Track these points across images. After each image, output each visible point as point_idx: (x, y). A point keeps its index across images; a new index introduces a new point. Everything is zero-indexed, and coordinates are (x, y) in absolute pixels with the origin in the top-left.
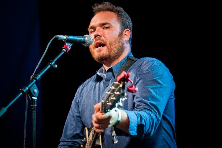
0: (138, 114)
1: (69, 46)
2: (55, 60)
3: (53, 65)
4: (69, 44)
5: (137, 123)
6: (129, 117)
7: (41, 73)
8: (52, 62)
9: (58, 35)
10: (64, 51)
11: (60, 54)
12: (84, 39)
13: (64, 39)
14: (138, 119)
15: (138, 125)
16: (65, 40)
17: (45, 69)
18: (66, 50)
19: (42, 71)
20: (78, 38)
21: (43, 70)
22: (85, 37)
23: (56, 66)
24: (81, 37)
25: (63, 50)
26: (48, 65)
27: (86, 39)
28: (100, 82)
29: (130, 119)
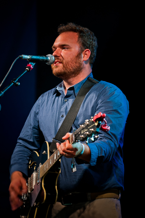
0: (99, 147)
1: (32, 65)
2: (18, 78)
3: (16, 82)
4: (32, 63)
5: (98, 155)
6: (91, 151)
7: (4, 90)
8: (15, 80)
9: (22, 55)
10: (27, 70)
11: (23, 73)
12: (47, 58)
13: (27, 59)
14: (99, 152)
15: (99, 157)
16: (29, 59)
17: (9, 86)
18: (29, 69)
19: (5, 88)
20: (41, 58)
21: (7, 88)
22: (48, 56)
23: (19, 84)
24: (44, 57)
25: (27, 68)
26: (11, 83)
27: (49, 58)
28: (59, 97)
29: (91, 152)
